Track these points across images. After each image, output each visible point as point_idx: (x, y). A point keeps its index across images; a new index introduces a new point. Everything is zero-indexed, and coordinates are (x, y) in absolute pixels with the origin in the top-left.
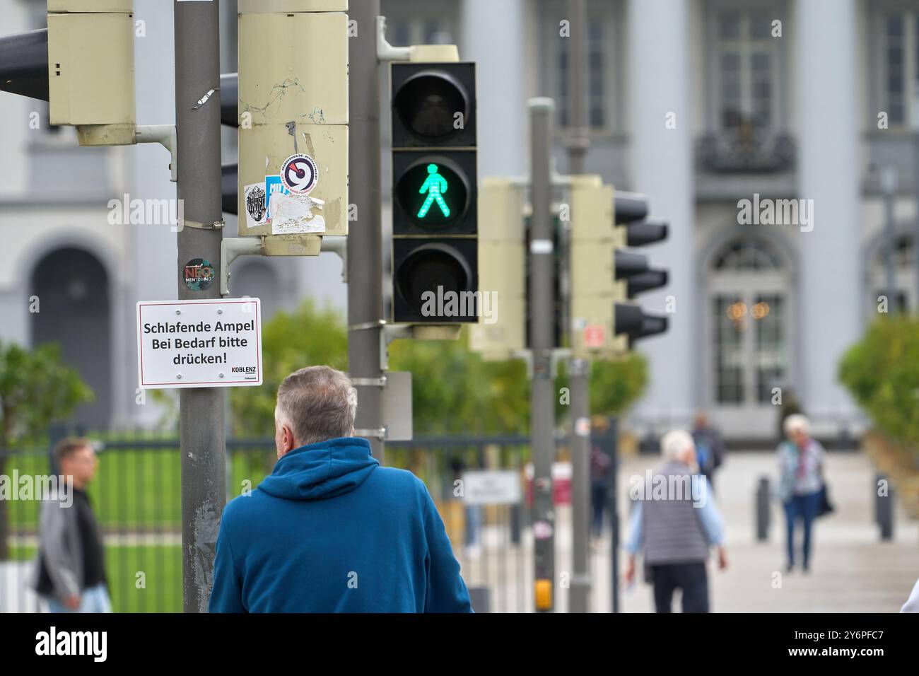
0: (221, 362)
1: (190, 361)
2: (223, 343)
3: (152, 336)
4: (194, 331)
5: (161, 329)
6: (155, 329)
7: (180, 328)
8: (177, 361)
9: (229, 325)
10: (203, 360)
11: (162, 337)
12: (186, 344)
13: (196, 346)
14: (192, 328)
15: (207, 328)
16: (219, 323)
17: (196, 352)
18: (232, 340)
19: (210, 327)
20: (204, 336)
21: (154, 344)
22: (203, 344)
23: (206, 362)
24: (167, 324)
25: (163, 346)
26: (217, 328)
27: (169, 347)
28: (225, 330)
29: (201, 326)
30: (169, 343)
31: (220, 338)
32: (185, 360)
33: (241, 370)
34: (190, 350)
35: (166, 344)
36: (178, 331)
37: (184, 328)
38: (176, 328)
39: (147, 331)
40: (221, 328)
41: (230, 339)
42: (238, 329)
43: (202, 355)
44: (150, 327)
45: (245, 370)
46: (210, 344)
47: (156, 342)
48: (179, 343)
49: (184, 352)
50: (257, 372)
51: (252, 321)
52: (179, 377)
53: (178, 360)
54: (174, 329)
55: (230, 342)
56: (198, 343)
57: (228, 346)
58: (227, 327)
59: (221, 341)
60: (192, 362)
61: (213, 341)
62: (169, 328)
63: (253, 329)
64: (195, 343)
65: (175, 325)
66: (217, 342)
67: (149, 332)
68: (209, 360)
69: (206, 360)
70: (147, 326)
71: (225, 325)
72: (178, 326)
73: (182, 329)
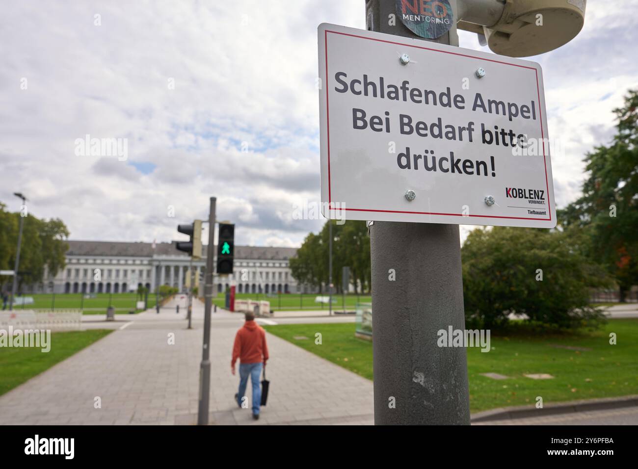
0: (486, 174)
1: (430, 165)
2: (488, 137)
3: (350, 101)
4: (435, 104)
5: (370, 88)
6: (359, 87)
7: (408, 93)
8: (404, 161)
9: (497, 104)
10: (455, 165)
11: (373, 106)
12: (420, 128)
13: (440, 135)
14: (431, 96)
15: (458, 101)
16: (478, 96)
17: (442, 148)
18: (503, 133)
19: (463, 101)
20: (453, 117)
21: (355, 119)
22: (453, 134)
23: (460, 172)
24: (382, 79)
25: (375, 124)
26: (475, 106)
27: (388, 130)
28: (490, 112)
29: (448, 95)
30: (387, 120)
31: (483, 125)
32: (421, 162)
33: (520, 193)
34: (429, 142)
35: (381, 123)
36: (405, 99)
37: (415, 95)
38: (401, 92)
39: (341, 87)
40: (483, 106)
41: (499, 131)
42: (511, 114)
43: (452, 153)
44: (348, 81)
45: (527, 195)
46: (465, 134)
47: (359, 115)
48: (407, 125)
49: (417, 144)
50: (546, 201)
51: (533, 102)
52: (409, 198)
53: (406, 160)
54: (396, 92)
55: (500, 137)
56: (444, 131)
57: (498, 143)
58: (493, 105)
59: (484, 132)
60: (434, 168)
61: (470, 130)
62: (386, 90)
63: (534, 118)
64: (437, 129)
65: (399, 85)
66: (477, 134)
67: (345, 90)
68: (465, 166)
69: (460, 165)
70: (342, 77)
71: (490, 102)
72: (404, 88)
73: (412, 95)
